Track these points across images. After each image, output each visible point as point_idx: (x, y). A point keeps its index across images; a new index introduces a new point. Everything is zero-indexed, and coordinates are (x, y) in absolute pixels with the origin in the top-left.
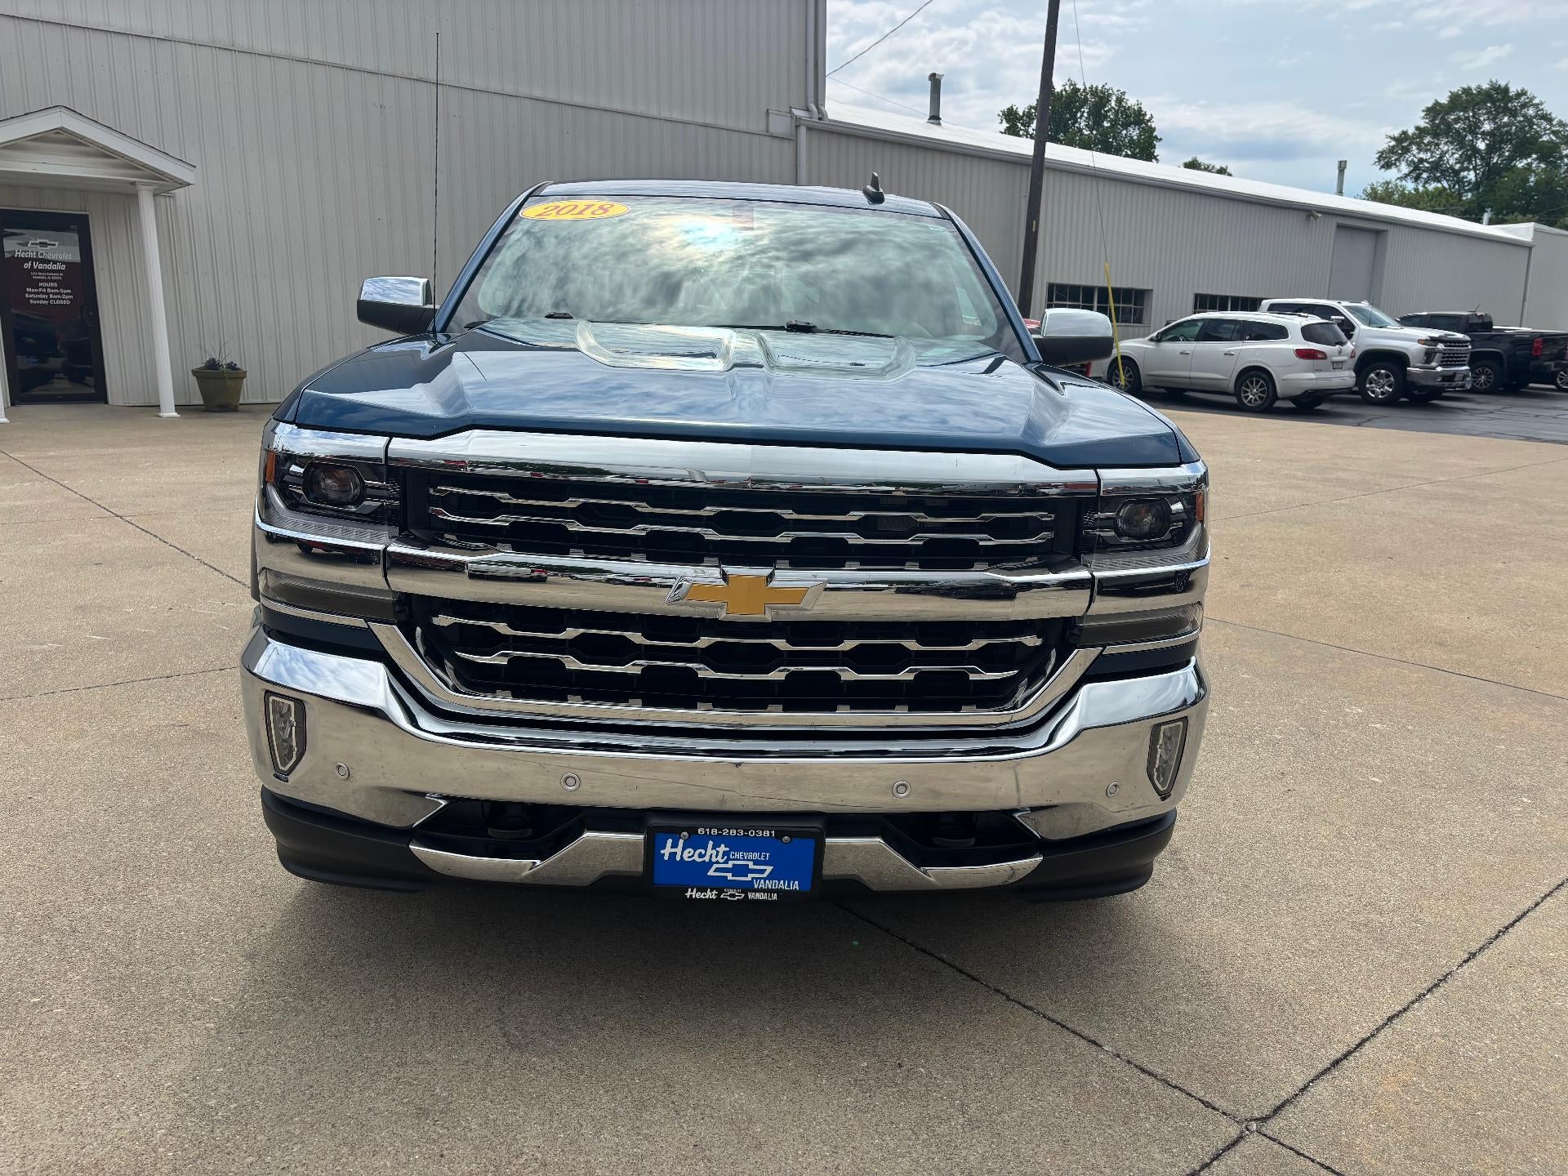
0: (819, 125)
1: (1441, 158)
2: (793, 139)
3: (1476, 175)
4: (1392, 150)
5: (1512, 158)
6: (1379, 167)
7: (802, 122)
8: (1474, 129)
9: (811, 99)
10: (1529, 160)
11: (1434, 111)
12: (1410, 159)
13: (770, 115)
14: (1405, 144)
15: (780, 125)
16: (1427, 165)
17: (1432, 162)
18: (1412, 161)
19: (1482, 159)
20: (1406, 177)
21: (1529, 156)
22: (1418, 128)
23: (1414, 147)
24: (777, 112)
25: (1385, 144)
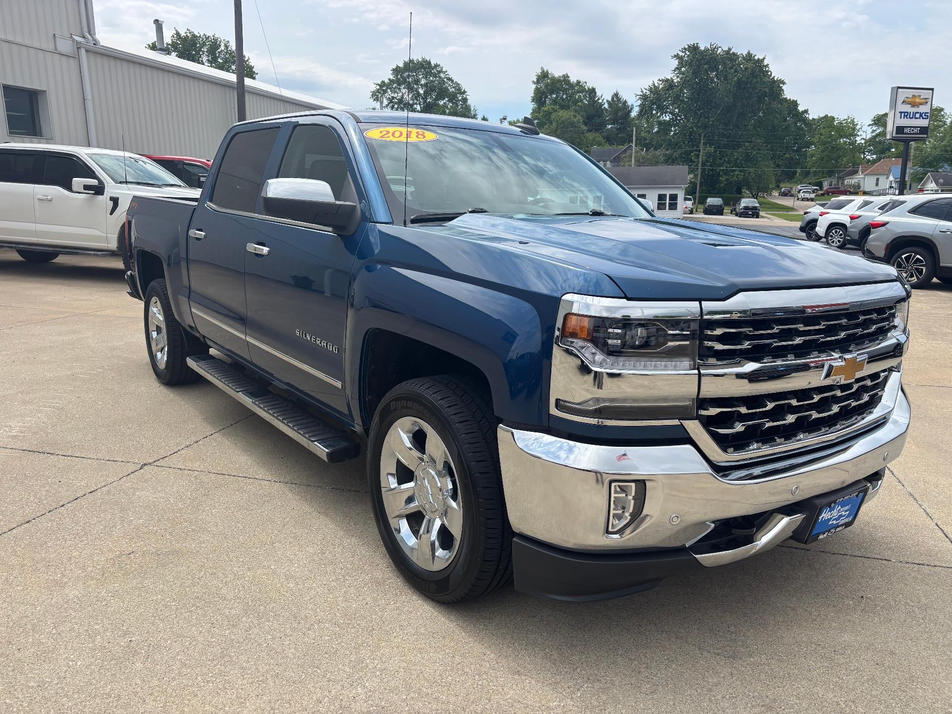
0: (94, 48)
1: (402, 97)
2: (77, 58)
3: (421, 107)
4: (378, 91)
5: (436, 99)
6: (373, 100)
7: (82, 45)
8: (417, 82)
9: (85, 29)
10: (445, 101)
11: (396, 71)
12: (388, 97)
13: (57, 39)
14: (384, 88)
15: (65, 46)
16: (396, 101)
17: (399, 99)
18: (389, 98)
19: (422, 98)
20: (387, 106)
21: (444, 99)
22: (389, 79)
23: (389, 91)
24: (60, 36)
25: (374, 88)
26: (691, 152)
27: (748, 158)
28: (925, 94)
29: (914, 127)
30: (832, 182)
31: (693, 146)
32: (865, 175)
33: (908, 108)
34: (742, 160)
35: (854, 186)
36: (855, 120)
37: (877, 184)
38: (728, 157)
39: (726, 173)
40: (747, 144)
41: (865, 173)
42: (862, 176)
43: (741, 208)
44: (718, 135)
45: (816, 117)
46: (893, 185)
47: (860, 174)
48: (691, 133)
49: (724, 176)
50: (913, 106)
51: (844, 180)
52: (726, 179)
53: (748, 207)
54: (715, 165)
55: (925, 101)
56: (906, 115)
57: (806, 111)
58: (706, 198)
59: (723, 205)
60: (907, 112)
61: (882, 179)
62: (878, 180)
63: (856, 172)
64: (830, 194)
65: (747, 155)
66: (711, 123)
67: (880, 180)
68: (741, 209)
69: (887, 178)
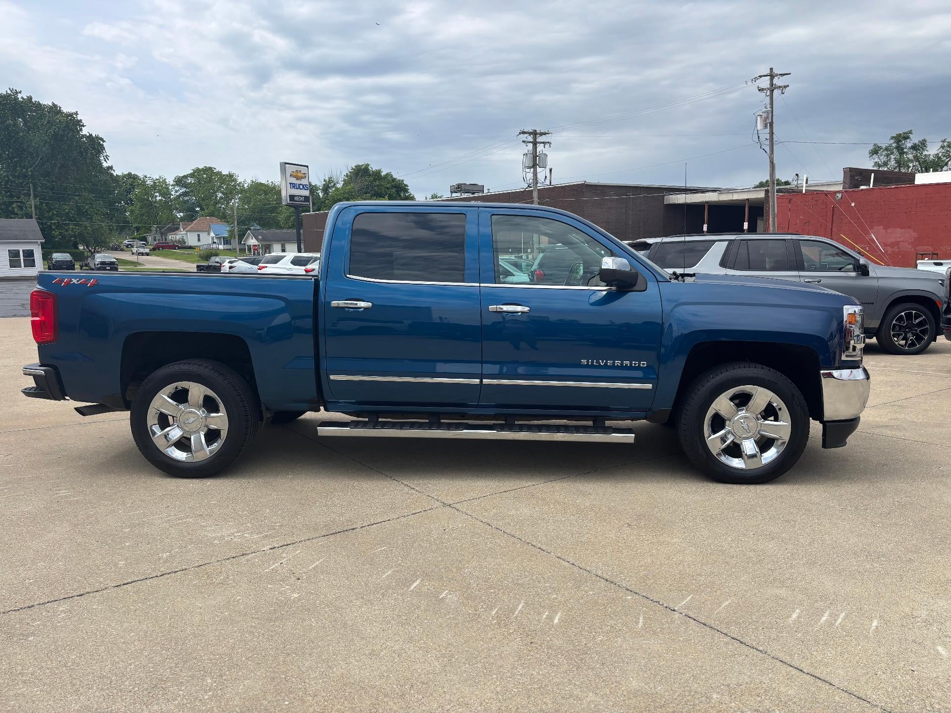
26: (12, 203)
27: (80, 212)
28: (304, 170)
29: (300, 196)
30: (155, 237)
31: (11, 196)
32: (187, 232)
33: (294, 181)
34: (74, 214)
35: (179, 241)
36: (167, 181)
37: (199, 240)
38: (56, 210)
39: (59, 226)
40: (77, 198)
41: (186, 229)
42: (184, 232)
43: (96, 263)
44: (41, 187)
45: (120, 174)
46: (215, 241)
47: (182, 230)
48: (7, 182)
49: (56, 230)
50: (297, 179)
51: (166, 235)
52: (60, 233)
53: (105, 262)
54: (44, 218)
55: (304, 175)
56: (293, 186)
57: (111, 168)
58: (51, 253)
59: (73, 261)
60: (294, 184)
61: (203, 235)
62: (199, 236)
63: (178, 229)
64: (161, 249)
65: (78, 208)
66: (30, 173)
67: (200, 235)
68: (98, 265)
69: (209, 234)
